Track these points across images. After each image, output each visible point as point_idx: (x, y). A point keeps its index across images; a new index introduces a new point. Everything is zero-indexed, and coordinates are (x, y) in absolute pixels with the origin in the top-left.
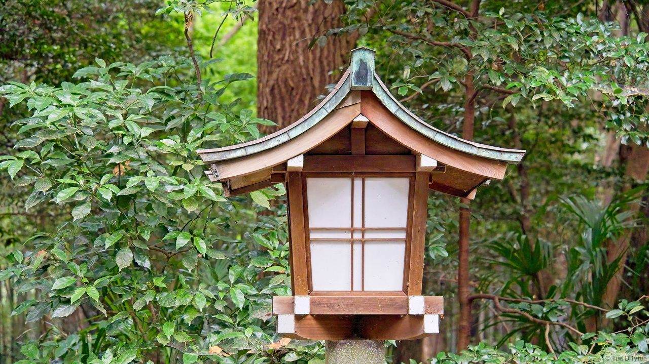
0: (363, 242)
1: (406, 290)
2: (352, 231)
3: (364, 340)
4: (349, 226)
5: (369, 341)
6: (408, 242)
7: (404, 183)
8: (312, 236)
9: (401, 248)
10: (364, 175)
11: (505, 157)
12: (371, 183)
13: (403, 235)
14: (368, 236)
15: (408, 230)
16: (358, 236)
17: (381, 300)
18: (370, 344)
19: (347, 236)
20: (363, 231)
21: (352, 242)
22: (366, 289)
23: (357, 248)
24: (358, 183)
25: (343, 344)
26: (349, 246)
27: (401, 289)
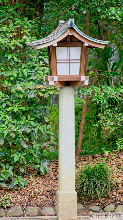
0: (70, 63)
1: (80, 74)
2: (67, 60)
3: (69, 87)
6: (81, 63)
7: (80, 48)
8: (57, 61)
9: (79, 64)
10: (70, 46)
11: (104, 43)
12: (72, 48)
13: (79, 61)
14: (71, 61)
15: (81, 60)
16: (68, 61)
17: (74, 77)
19: (66, 61)
20: (70, 60)
21: (67, 63)
22: (70, 74)
23: (68, 64)
24: (69, 48)
25: (64, 88)
26: (66, 64)
27: (79, 74)
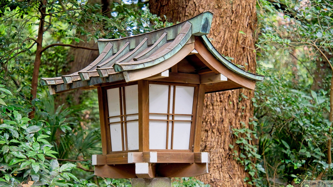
0: (173, 122)
2: (168, 115)
3: (164, 178)
4: (166, 112)
5: (166, 178)
6: (192, 122)
8: (151, 118)
9: (189, 126)
13: (190, 119)
14: (175, 118)
15: (193, 116)
16: (171, 118)
18: (167, 180)
19: (166, 118)
20: (173, 116)
21: (168, 122)
23: (170, 125)
26: (166, 124)
27: (188, 149)
